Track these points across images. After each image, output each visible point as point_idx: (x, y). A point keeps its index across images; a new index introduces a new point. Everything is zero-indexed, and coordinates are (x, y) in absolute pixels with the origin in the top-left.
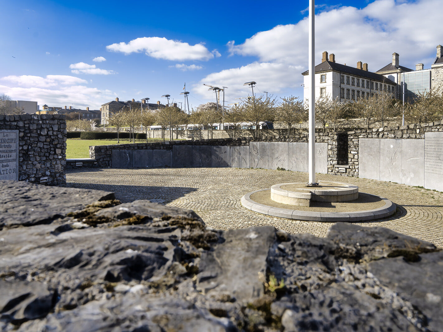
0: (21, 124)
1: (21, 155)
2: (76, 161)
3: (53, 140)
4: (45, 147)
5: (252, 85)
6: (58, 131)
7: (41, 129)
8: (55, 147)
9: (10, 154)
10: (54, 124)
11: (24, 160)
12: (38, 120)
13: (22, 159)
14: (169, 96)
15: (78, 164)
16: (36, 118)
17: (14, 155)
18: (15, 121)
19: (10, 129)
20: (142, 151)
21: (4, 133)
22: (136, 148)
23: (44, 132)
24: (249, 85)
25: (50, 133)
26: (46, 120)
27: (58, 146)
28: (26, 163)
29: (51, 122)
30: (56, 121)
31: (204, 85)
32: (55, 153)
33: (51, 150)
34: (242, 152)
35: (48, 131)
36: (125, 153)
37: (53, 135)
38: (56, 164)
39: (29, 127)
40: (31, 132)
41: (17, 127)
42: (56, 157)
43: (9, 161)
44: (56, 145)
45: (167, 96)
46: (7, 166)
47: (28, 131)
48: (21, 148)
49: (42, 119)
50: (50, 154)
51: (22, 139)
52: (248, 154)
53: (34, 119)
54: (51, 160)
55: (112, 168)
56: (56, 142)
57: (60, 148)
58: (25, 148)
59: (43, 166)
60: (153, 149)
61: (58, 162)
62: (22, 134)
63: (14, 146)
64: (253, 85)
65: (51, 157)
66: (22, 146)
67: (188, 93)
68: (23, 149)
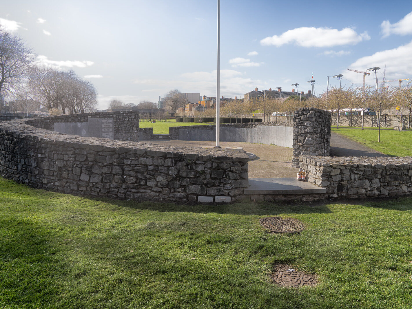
0: (114, 116)
1: (115, 130)
2: (158, 135)
3: (132, 123)
4: (127, 126)
5: (375, 70)
6: (134, 118)
7: (125, 118)
8: (133, 126)
9: (109, 129)
10: (132, 115)
11: (116, 132)
12: (124, 114)
13: (115, 132)
14: (298, 84)
15: (160, 137)
16: (122, 113)
17: (111, 130)
18: (111, 114)
19: (109, 118)
20: (196, 130)
21: (106, 120)
22: (193, 128)
23: (127, 119)
24: (373, 70)
25: (130, 120)
26: (127, 113)
27: (135, 126)
28: (118, 133)
29: (130, 114)
30: (133, 114)
31: (349, 70)
32: (133, 129)
33: (130, 128)
34: (253, 132)
35: (129, 119)
36: (186, 131)
37: (132, 121)
38: (134, 135)
39: (119, 117)
40: (120, 119)
41: (113, 117)
42: (133, 131)
43: (109, 132)
44: (133, 125)
45: (296, 85)
46: (108, 134)
47: (118, 119)
48: (115, 127)
49: (125, 113)
50: (130, 130)
51: (115, 122)
52: (256, 134)
53: (121, 113)
54: (130, 133)
55: (179, 139)
56: (133, 124)
57: (136, 127)
58: (117, 126)
59: (126, 135)
60: (202, 129)
61: (135, 134)
62: (115, 120)
63: (111, 126)
64: (377, 71)
65: (131, 131)
66: (115, 126)
67: (315, 81)
68: (116, 127)
